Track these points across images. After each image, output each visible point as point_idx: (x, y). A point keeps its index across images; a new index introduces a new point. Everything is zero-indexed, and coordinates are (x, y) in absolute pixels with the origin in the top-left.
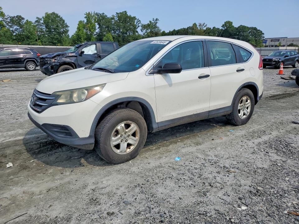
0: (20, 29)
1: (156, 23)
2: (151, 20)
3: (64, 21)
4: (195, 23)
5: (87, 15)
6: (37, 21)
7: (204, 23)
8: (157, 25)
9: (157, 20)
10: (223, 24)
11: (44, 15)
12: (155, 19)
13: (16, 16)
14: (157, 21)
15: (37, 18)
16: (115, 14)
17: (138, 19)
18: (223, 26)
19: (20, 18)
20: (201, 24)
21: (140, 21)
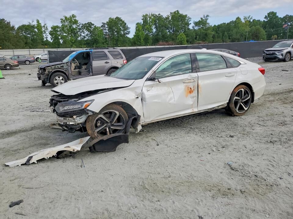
0: (90, 34)
1: (207, 19)
2: (202, 17)
3: (125, 24)
4: (238, 17)
5: (144, 17)
6: (102, 25)
7: (250, 16)
8: (208, 21)
9: (207, 16)
10: (266, 16)
11: (108, 20)
12: (206, 16)
13: (87, 23)
14: (208, 18)
15: (103, 23)
16: (169, 14)
17: (189, 17)
18: (266, 17)
19: (90, 24)
20: (246, 17)
21: (190, 18)
